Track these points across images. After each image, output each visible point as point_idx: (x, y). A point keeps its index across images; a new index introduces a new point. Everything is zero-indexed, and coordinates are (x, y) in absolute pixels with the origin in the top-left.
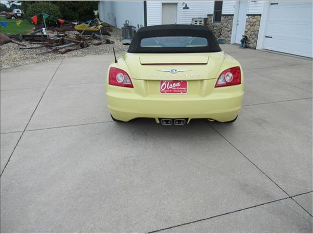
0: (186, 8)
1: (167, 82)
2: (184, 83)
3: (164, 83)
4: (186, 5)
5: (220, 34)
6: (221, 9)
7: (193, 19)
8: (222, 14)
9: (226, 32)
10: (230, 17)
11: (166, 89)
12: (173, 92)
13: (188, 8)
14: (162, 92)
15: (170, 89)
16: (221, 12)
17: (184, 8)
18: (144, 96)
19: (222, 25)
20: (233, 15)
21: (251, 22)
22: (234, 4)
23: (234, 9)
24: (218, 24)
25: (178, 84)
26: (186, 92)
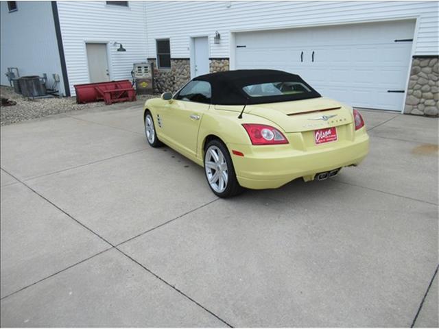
0: (122, 49)
1: (319, 131)
2: (333, 130)
3: (318, 133)
4: (121, 46)
5: (174, 83)
6: (169, 52)
7: (134, 64)
8: (172, 57)
9: (181, 80)
10: (184, 61)
11: (320, 139)
12: (326, 141)
13: (124, 50)
14: (317, 143)
15: (324, 138)
16: (169, 56)
17: (118, 50)
18: (306, 151)
19: (175, 71)
20: (189, 59)
21: (217, 67)
22: (189, 46)
23: (189, 52)
24: (167, 70)
25: (329, 132)
26: (336, 139)
